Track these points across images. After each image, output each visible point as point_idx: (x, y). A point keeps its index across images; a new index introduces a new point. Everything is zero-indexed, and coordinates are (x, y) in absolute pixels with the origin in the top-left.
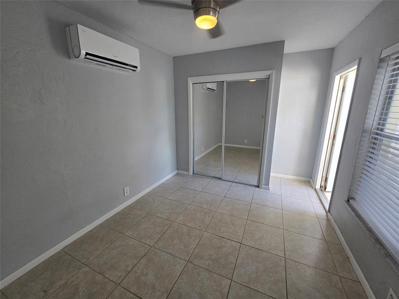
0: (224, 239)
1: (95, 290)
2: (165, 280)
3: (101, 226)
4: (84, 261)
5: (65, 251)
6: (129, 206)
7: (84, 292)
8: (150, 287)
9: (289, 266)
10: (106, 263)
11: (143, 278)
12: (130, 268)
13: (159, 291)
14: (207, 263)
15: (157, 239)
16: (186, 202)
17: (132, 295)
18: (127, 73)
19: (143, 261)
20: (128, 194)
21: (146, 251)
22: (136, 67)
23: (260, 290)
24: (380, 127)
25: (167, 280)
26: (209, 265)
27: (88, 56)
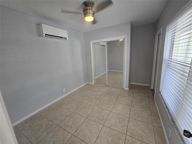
0: (103, 110)
1: (49, 127)
2: (76, 124)
3: (53, 104)
4: (45, 117)
5: (39, 113)
6: (65, 97)
7: (44, 127)
8: (70, 126)
9: (130, 121)
10: (54, 118)
11: (68, 123)
12: (63, 120)
13: (73, 128)
14: (95, 118)
15: (75, 109)
16: (89, 95)
17: (62, 129)
18: (63, 41)
19: (68, 118)
20: (65, 91)
21: (70, 114)
22: (66, 38)
23: (115, 129)
24: (170, 57)
25: (77, 124)
26: (95, 119)
27: (46, 36)
